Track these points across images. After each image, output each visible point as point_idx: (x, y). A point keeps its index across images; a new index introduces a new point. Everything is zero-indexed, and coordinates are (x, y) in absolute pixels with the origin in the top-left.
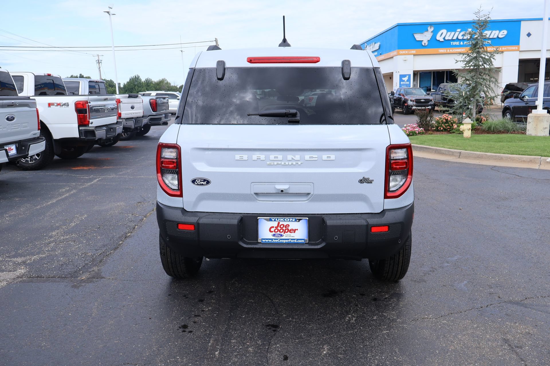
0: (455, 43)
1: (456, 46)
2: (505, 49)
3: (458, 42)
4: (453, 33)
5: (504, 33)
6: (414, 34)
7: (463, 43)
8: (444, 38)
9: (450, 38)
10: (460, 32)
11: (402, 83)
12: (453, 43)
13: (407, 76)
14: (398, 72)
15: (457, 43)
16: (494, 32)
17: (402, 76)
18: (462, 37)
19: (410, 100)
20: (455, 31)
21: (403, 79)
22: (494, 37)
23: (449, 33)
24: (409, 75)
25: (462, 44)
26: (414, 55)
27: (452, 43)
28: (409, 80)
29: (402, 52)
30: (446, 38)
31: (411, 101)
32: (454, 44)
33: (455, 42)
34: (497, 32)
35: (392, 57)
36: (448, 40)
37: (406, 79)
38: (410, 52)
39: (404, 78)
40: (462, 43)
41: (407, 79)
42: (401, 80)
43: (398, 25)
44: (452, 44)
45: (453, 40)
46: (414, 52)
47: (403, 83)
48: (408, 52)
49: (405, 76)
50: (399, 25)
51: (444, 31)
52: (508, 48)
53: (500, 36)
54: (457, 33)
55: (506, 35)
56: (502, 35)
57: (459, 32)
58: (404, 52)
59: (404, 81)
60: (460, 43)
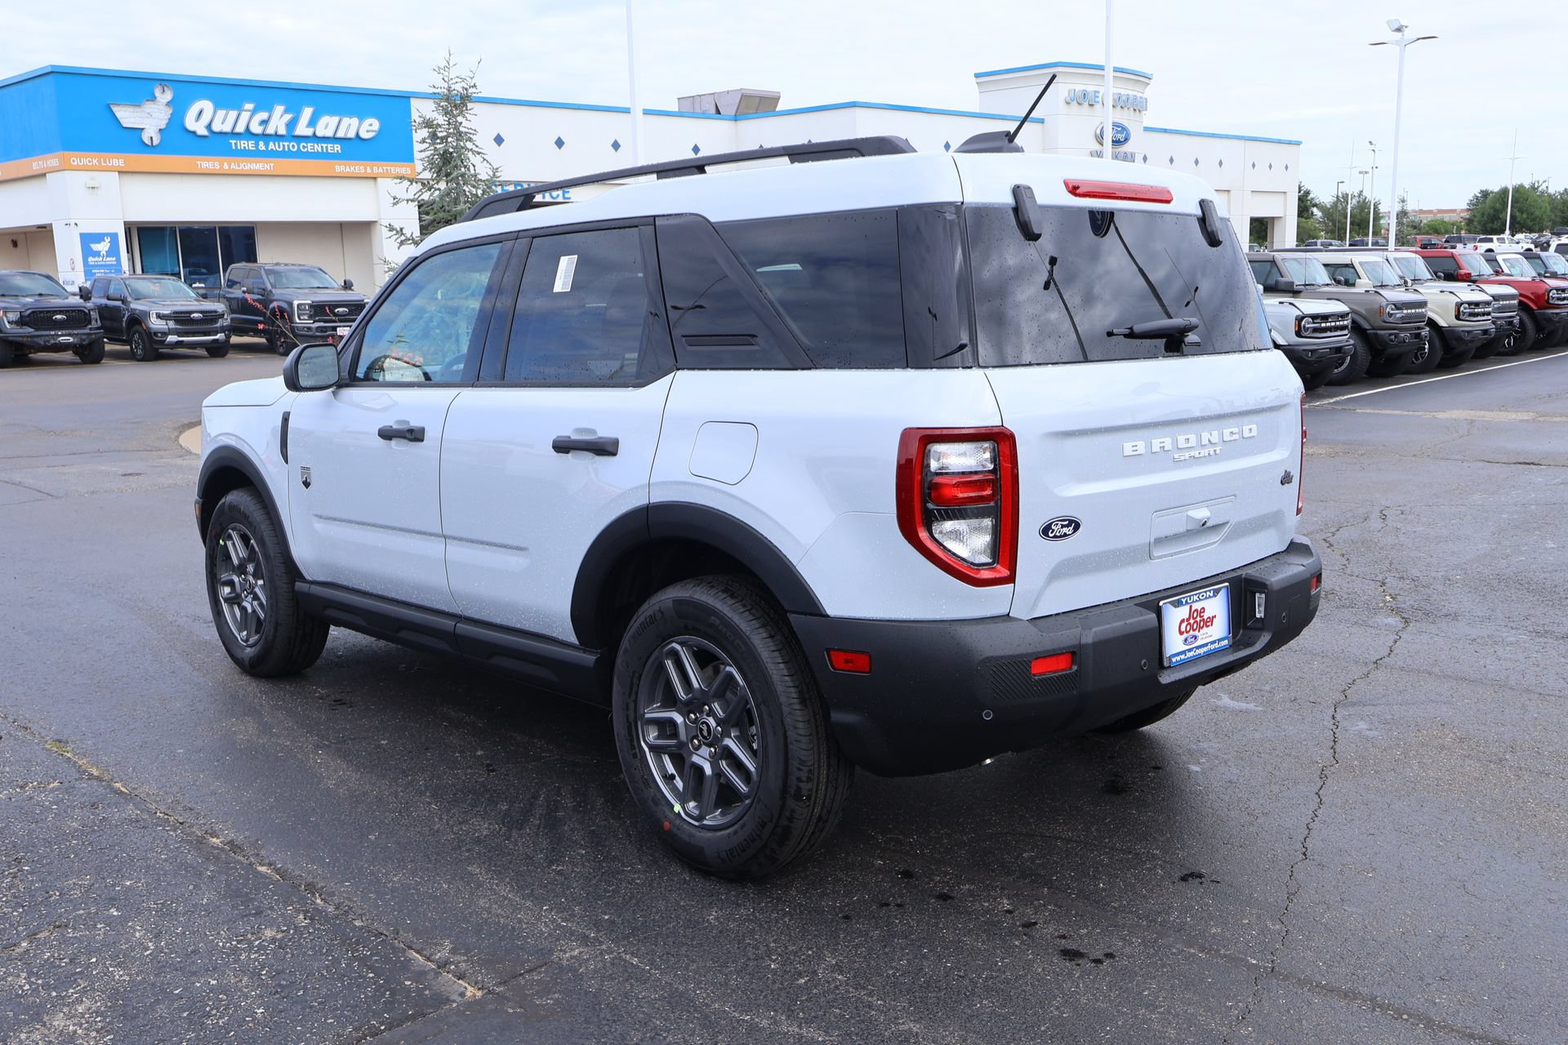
0: (242, 145)
1: (245, 153)
2: (381, 170)
3: (250, 142)
4: (233, 114)
5: (371, 125)
6: (112, 106)
7: (267, 145)
8: (209, 127)
9: (227, 128)
10: (254, 112)
11: (90, 259)
12: (236, 144)
13: (108, 240)
14: (73, 225)
15: (250, 145)
16: (346, 121)
17: (88, 239)
18: (262, 128)
19: (155, 316)
20: (240, 110)
21: (96, 247)
22: (349, 136)
23: (221, 113)
24: (114, 237)
25: (264, 148)
26: (119, 172)
27: (233, 142)
28: (113, 251)
29: (76, 159)
30: (216, 127)
31: (159, 316)
32: (239, 148)
33: (242, 142)
34: (355, 121)
35: (44, 175)
36: (221, 133)
37: (103, 247)
38: (105, 162)
39: (97, 245)
40: (262, 146)
41: (107, 249)
42: (87, 252)
43: (52, 72)
44: (234, 147)
45: (234, 134)
46: (118, 161)
47: (96, 259)
48: (99, 161)
49: (99, 238)
50: (54, 73)
51: (207, 105)
52: (387, 169)
53: (364, 135)
54: (245, 116)
55: (379, 132)
56: (368, 131)
57: (249, 111)
58: (85, 161)
59: (98, 254)
60: (257, 145)
